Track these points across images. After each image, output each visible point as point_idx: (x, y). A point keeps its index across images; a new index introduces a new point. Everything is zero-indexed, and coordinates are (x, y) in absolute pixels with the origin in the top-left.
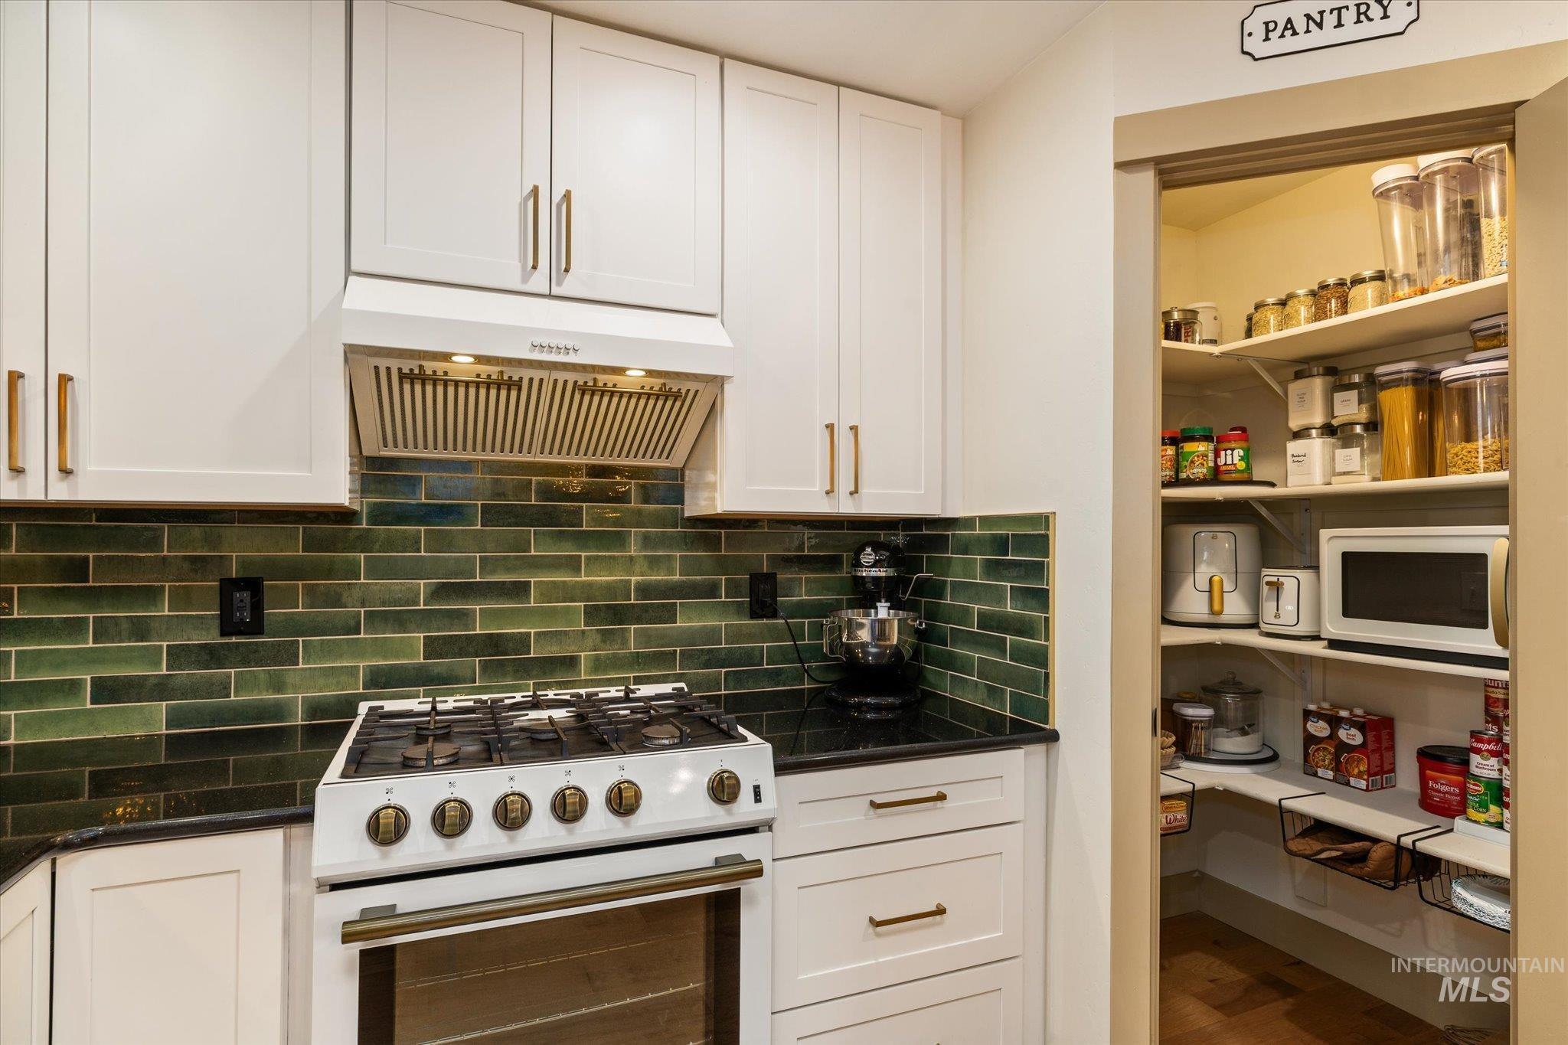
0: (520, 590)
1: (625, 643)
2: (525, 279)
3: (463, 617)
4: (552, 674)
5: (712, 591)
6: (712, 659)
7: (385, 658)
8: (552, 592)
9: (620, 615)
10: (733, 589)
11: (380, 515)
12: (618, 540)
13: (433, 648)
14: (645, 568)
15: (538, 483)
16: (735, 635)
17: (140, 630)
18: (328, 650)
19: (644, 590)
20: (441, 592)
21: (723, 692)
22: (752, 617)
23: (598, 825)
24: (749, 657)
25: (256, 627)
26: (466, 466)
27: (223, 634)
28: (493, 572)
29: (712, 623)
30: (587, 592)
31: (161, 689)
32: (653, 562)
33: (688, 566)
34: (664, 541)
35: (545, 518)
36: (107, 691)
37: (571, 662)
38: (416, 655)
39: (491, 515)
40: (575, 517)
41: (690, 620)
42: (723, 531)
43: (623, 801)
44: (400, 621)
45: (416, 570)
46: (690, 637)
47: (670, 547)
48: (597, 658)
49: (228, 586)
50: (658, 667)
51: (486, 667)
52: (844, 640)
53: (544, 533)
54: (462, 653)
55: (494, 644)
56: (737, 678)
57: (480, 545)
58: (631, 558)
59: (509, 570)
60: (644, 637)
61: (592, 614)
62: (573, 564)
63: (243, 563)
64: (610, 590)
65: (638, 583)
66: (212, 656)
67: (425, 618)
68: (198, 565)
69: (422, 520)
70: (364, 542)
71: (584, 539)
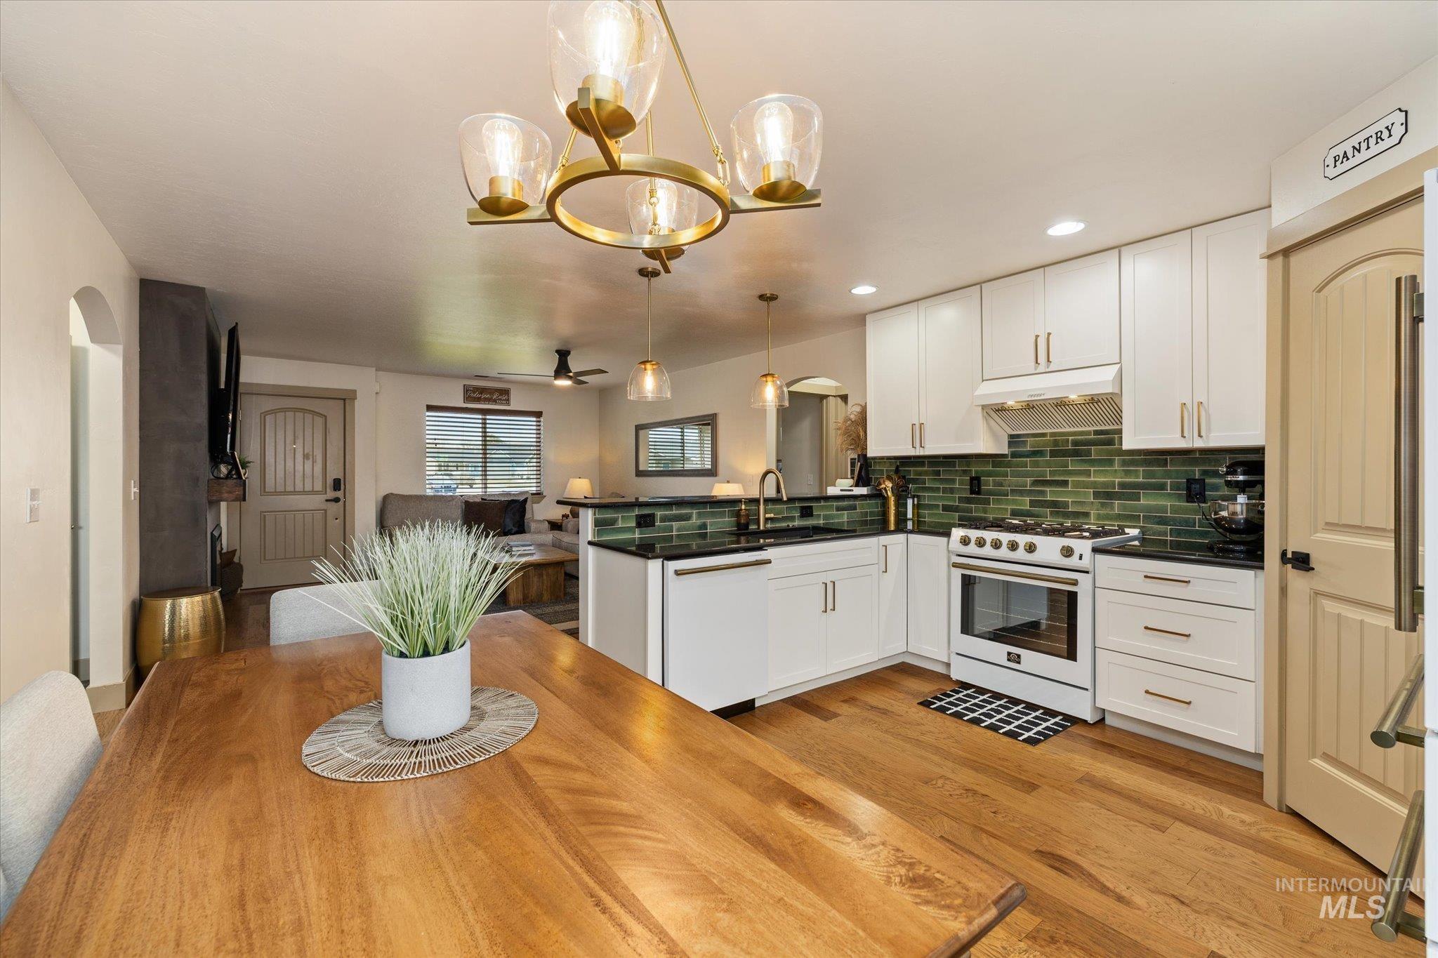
0: (1065, 483)
1: (1113, 509)
2: (1036, 369)
3: (1043, 493)
4: (1078, 518)
5: (1162, 487)
6: (1162, 521)
7: (1017, 506)
8: (1077, 484)
9: (1110, 496)
10: (1175, 487)
11: (1014, 455)
12: (1110, 462)
13: (1033, 503)
14: (1123, 475)
15: (1072, 440)
16: (1175, 510)
17: (952, 491)
18: (999, 501)
19: (1122, 485)
20: (1035, 483)
21: (1169, 538)
22: (1188, 502)
23: (1021, 554)
24: (1187, 522)
25: (979, 493)
26: (1044, 435)
27: (971, 494)
28: (1054, 476)
29: (1162, 502)
30: (1094, 485)
31: (956, 509)
32: (1127, 473)
33: (1148, 475)
34: (1133, 463)
35: (1076, 453)
36: (946, 508)
37: (1086, 515)
38: (1026, 505)
39: (1054, 454)
40: (1089, 453)
41: (1148, 500)
42: (1168, 457)
43: (1031, 548)
44: (1021, 493)
45: (1027, 475)
46: (1148, 509)
47: (1137, 466)
48: (1099, 514)
49: (972, 479)
50: (1130, 521)
51: (1051, 513)
52: (1213, 516)
53: (1074, 460)
54: (1042, 506)
55: (1054, 504)
56: (1178, 533)
57: (1048, 464)
58: (1116, 470)
59: (1060, 475)
60: (1124, 507)
61: (1096, 495)
62: (1088, 473)
63: (976, 471)
64: (1105, 485)
65: (1119, 482)
66: (968, 500)
67: (1030, 492)
68: (965, 472)
69: (1027, 456)
70: (1009, 465)
71: (1093, 462)
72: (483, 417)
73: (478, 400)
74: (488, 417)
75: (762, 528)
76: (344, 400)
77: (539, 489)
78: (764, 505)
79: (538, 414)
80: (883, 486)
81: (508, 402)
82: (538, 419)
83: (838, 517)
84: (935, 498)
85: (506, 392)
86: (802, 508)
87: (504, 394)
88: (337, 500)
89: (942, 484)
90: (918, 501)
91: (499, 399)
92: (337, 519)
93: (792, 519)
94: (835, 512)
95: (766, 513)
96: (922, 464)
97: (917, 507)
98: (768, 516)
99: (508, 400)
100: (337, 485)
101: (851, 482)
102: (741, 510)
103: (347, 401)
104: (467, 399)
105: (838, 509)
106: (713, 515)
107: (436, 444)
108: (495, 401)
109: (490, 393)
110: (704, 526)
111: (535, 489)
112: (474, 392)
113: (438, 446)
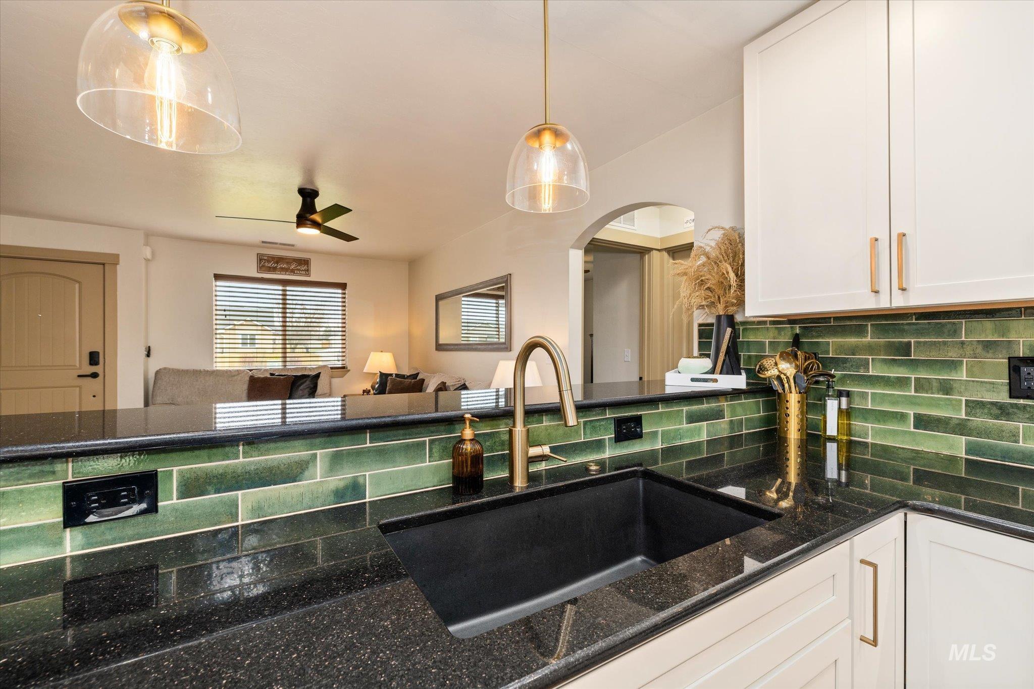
17: (946, 388)
27: (1012, 397)
31: (961, 428)
36: (922, 422)
49: (1016, 363)
63: (1030, 346)
66: (1002, 411)
68: (991, 346)
72: (284, 288)
73: (273, 270)
74: (288, 288)
75: (520, 483)
76: (104, 264)
77: (344, 362)
78: (525, 423)
79: (343, 286)
80: (773, 372)
81: (307, 272)
82: (344, 292)
83: (692, 432)
84: (895, 400)
85: (306, 262)
86: (619, 422)
87: (304, 263)
88: (95, 375)
89: (914, 371)
90: (849, 403)
91: (298, 270)
92: (94, 396)
93: (598, 445)
94: (685, 425)
95: (531, 442)
96: (860, 331)
97: (845, 414)
98: (534, 451)
99: (308, 270)
100: (94, 358)
101: (707, 363)
102: (462, 441)
103: (107, 267)
104: (261, 268)
105: (693, 418)
106: (382, 455)
107: (226, 315)
108: (293, 272)
109: (287, 263)
110: (356, 488)
111: (340, 363)
112: (269, 261)
113: (228, 317)
